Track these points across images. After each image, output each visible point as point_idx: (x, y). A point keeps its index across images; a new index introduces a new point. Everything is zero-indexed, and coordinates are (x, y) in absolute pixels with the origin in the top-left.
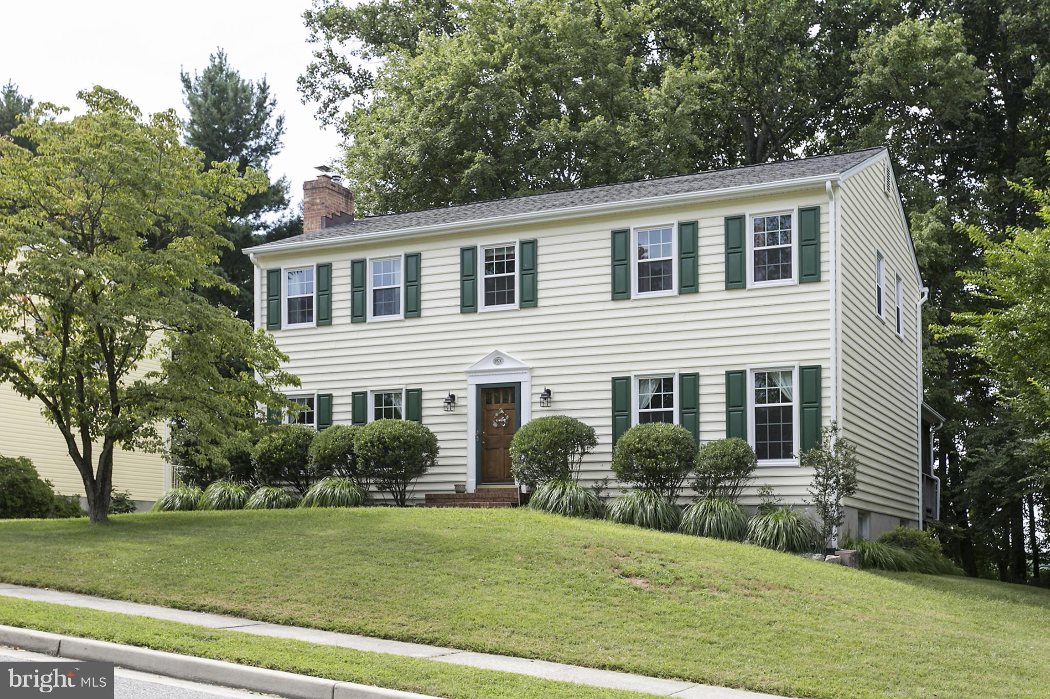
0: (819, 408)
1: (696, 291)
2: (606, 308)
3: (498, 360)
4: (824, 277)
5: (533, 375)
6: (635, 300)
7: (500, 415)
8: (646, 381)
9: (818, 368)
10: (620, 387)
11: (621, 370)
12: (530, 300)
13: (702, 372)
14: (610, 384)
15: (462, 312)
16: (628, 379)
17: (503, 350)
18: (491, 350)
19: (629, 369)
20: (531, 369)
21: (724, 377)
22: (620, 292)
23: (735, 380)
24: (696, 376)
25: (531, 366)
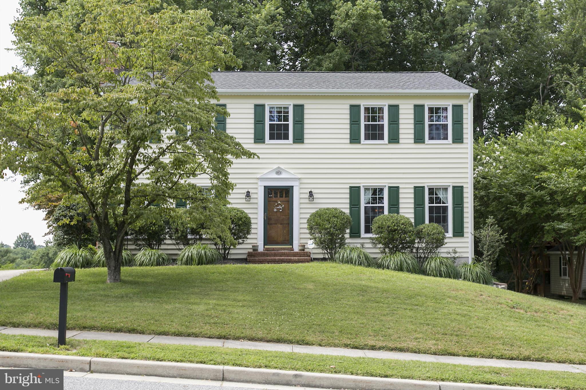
0: (462, 208)
1: (398, 142)
2: (346, 147)
3: (278, 172)
4: (465, 141)
5: (301, 182)
6: (363, 144)
7: (278, 205)
8: (368, 189)
9: (462, 187)
10: (354, 191)
11: (355, 183)
12: (299, 139)
13: (401, 186)
14: (349, 190)
15: (255, 142)
16: (359, 187)
17: (282, 166)
18: (275, 166)
19: (359, 182)
20: (299, 179)
21: (413, 189)
22: (354, 139)
23: (418, 191)
24: (398, 188)
25: (300, 177)
